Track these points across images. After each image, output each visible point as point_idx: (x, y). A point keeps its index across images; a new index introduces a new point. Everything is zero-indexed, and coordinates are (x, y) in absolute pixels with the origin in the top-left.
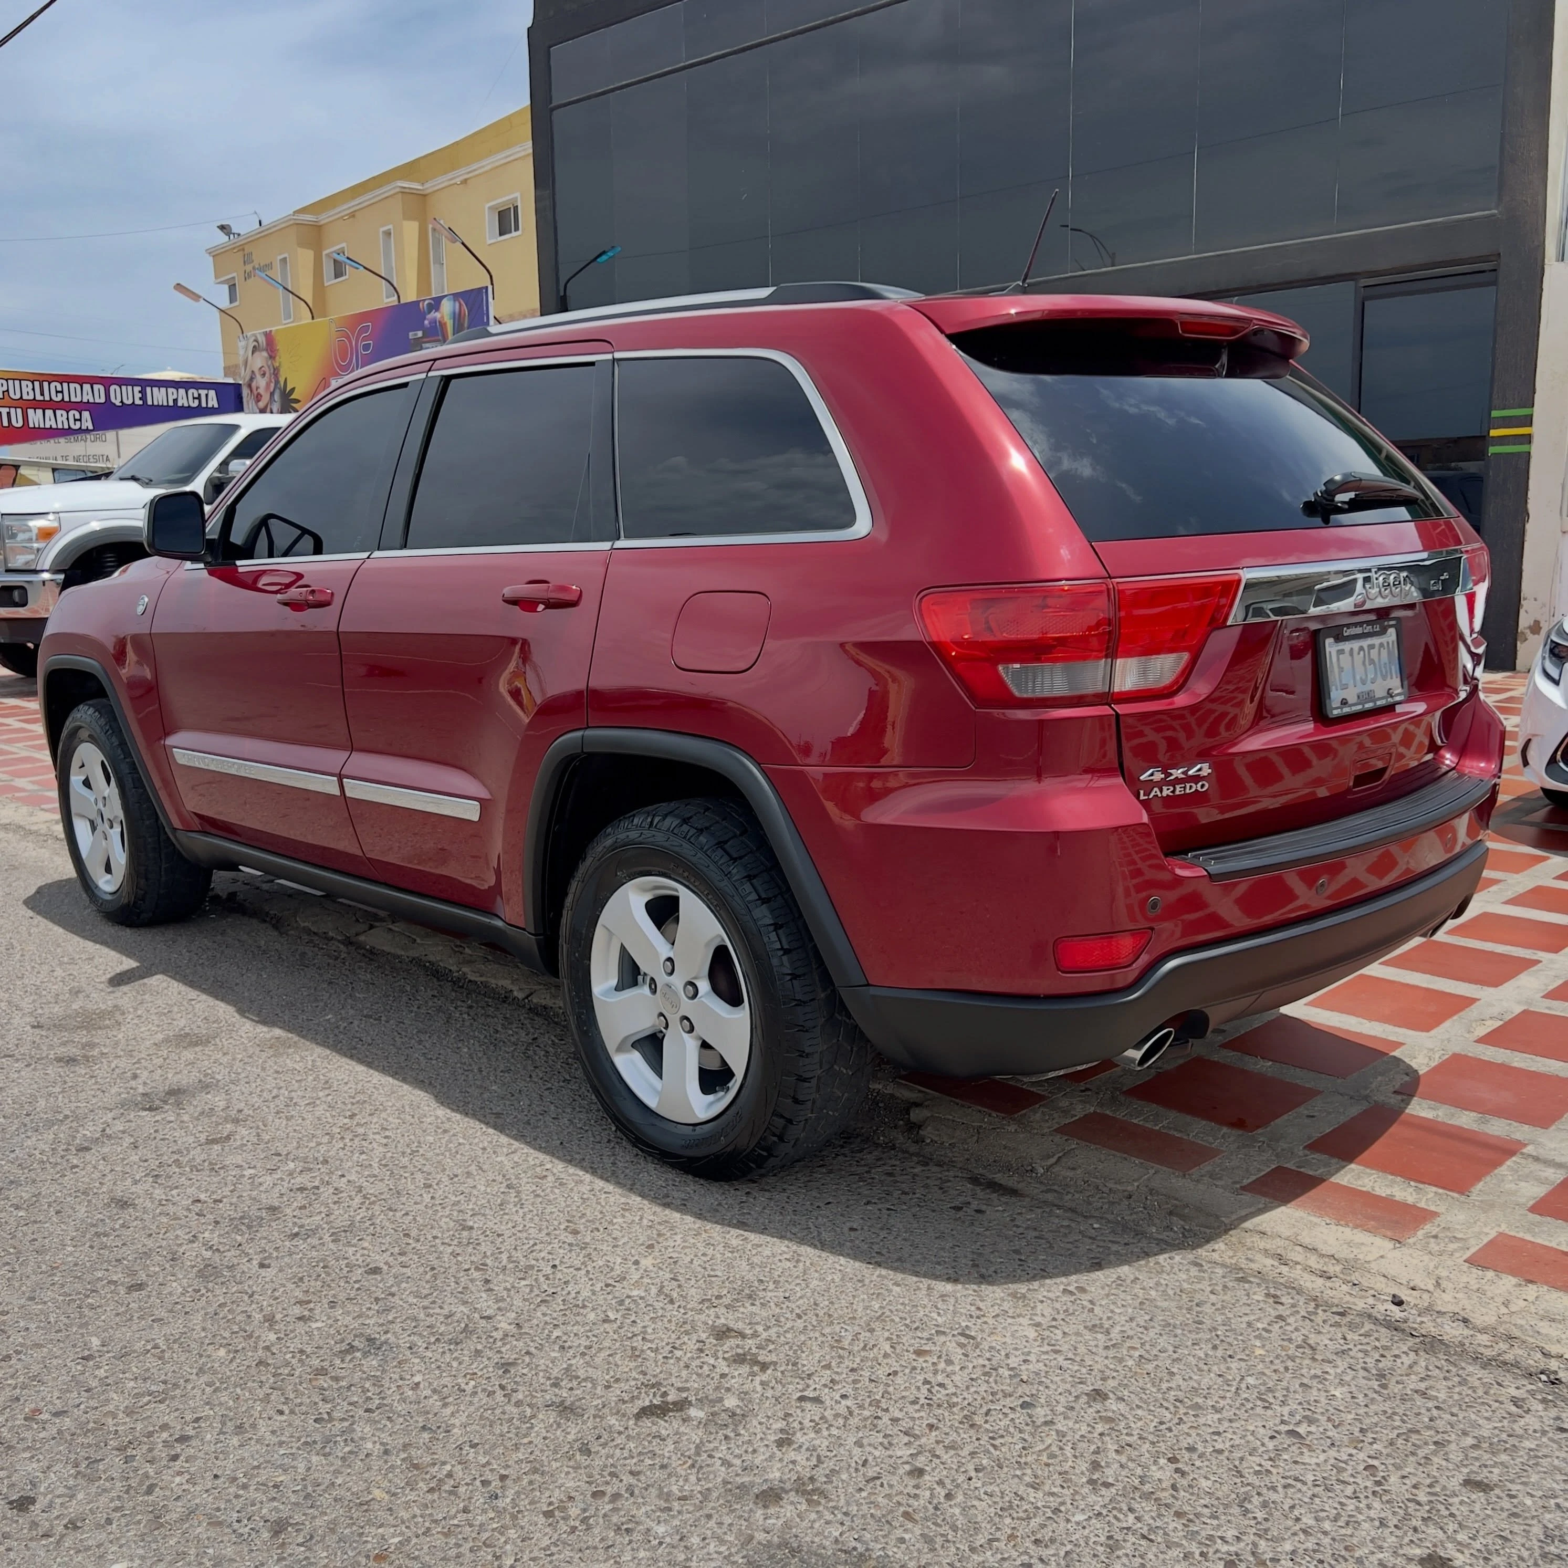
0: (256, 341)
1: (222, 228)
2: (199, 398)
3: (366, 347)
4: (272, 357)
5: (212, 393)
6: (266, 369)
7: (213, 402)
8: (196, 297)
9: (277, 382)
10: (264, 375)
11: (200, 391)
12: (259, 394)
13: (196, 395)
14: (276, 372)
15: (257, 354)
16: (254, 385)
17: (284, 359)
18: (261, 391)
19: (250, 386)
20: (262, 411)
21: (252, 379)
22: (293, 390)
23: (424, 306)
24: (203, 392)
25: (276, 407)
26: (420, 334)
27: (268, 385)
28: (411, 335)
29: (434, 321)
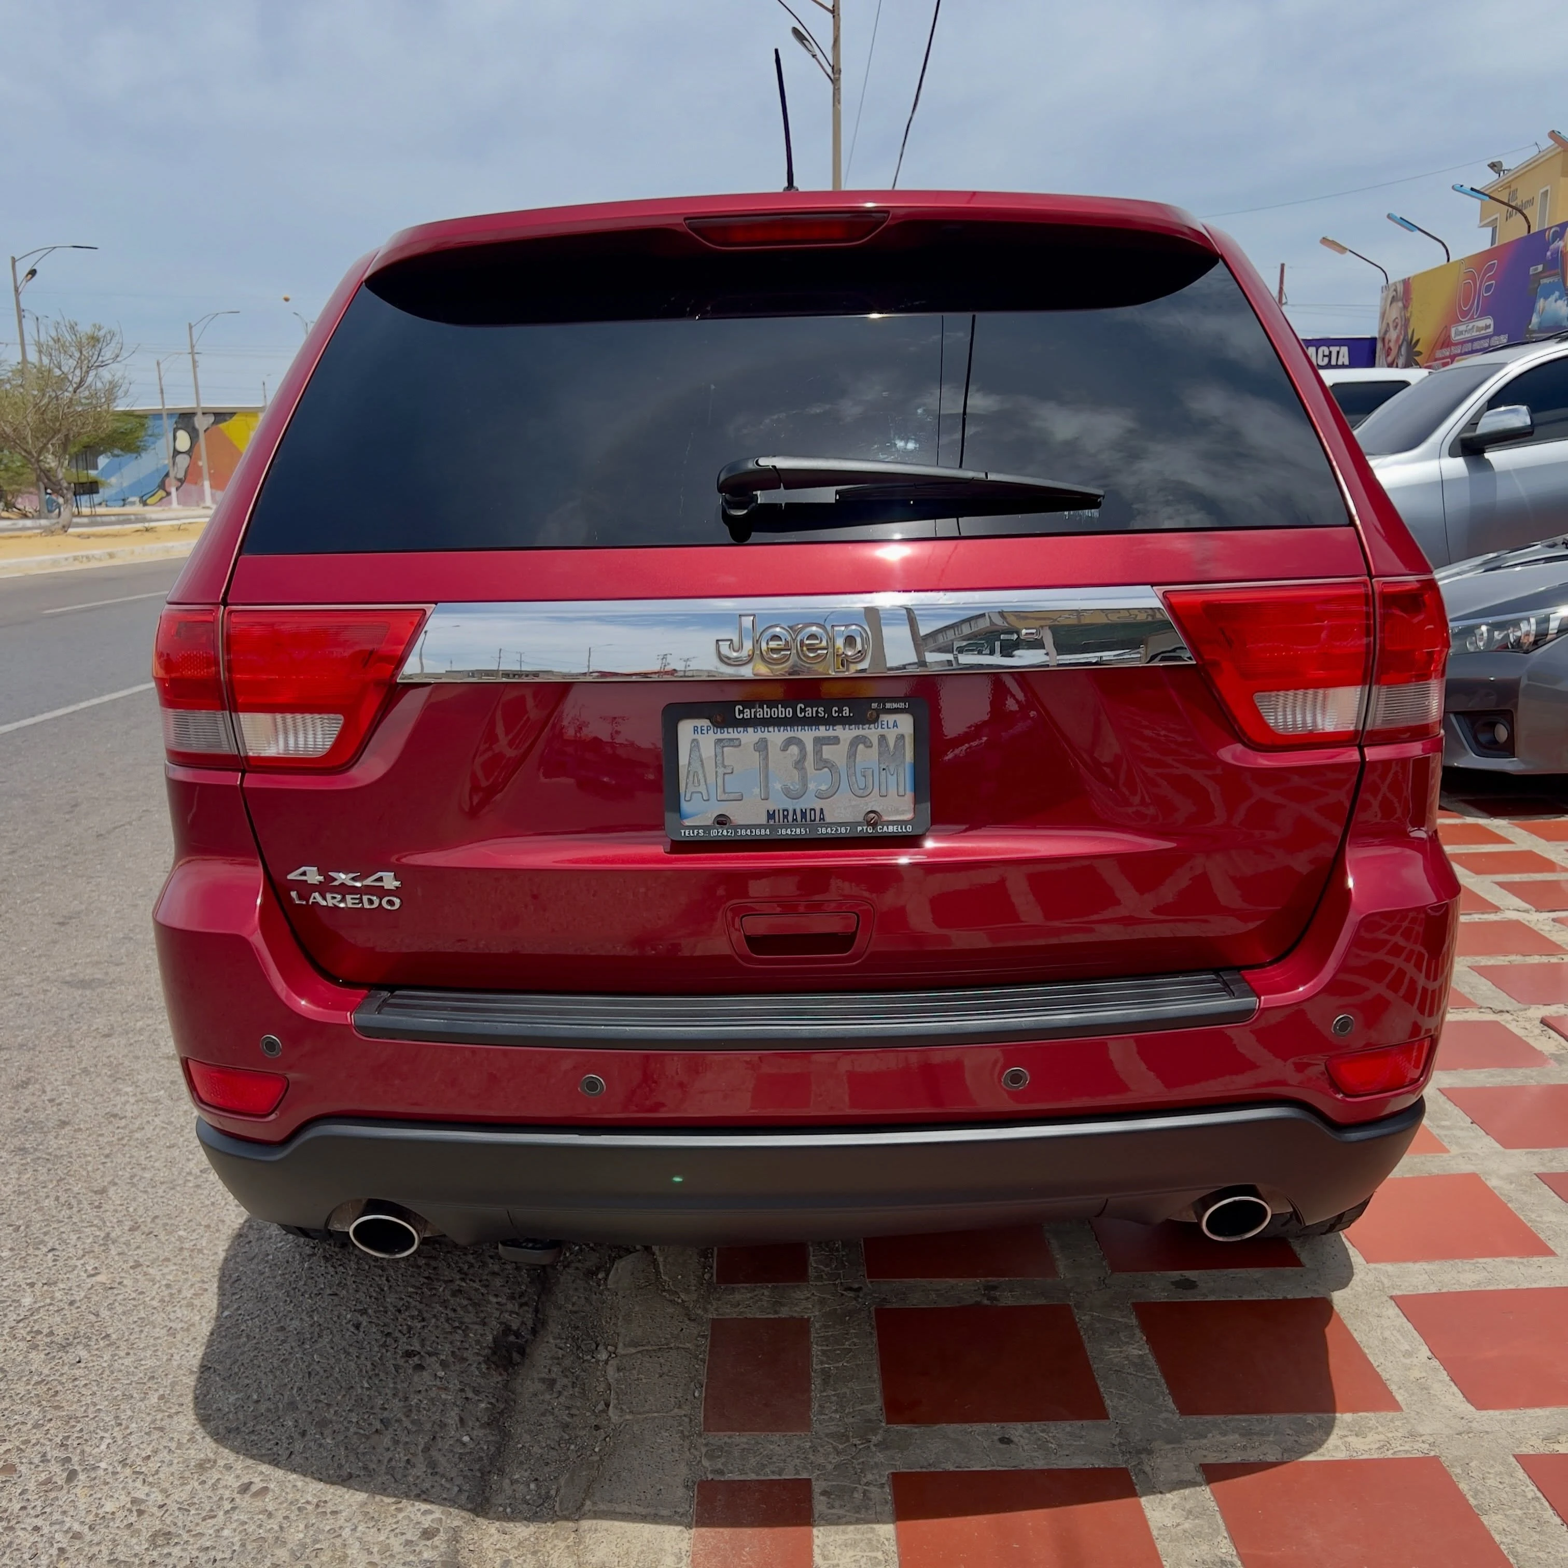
0: (1395, 290)
1: (1493, 166)
2: (1330, 356)
3: (1488, 288)
4: (1405, 307)
5: (1344, 350)
6: (1399, 321)
7: (1344, 359)
8: (1342, 249)
9: (1406, 334)
10: (1396, 327)
11: (1332, 348)
12: (1390, 349)
13: (1327, 353)
14: (1407, 321)
15: (1394, 304)
16: (1387, 337)
17: (1415, 307)
18: (1392, 345)
19: (1383, 340)
20: (1390, 365)
21: (1386, 332)
22: (1418, 341)
23: (1549, 235)
24: (1334, 350)
25: (1401, 361)
26: (1540, 268)
27: (1398, 338)
28: (1532, 271)
29: (1557, 251)
